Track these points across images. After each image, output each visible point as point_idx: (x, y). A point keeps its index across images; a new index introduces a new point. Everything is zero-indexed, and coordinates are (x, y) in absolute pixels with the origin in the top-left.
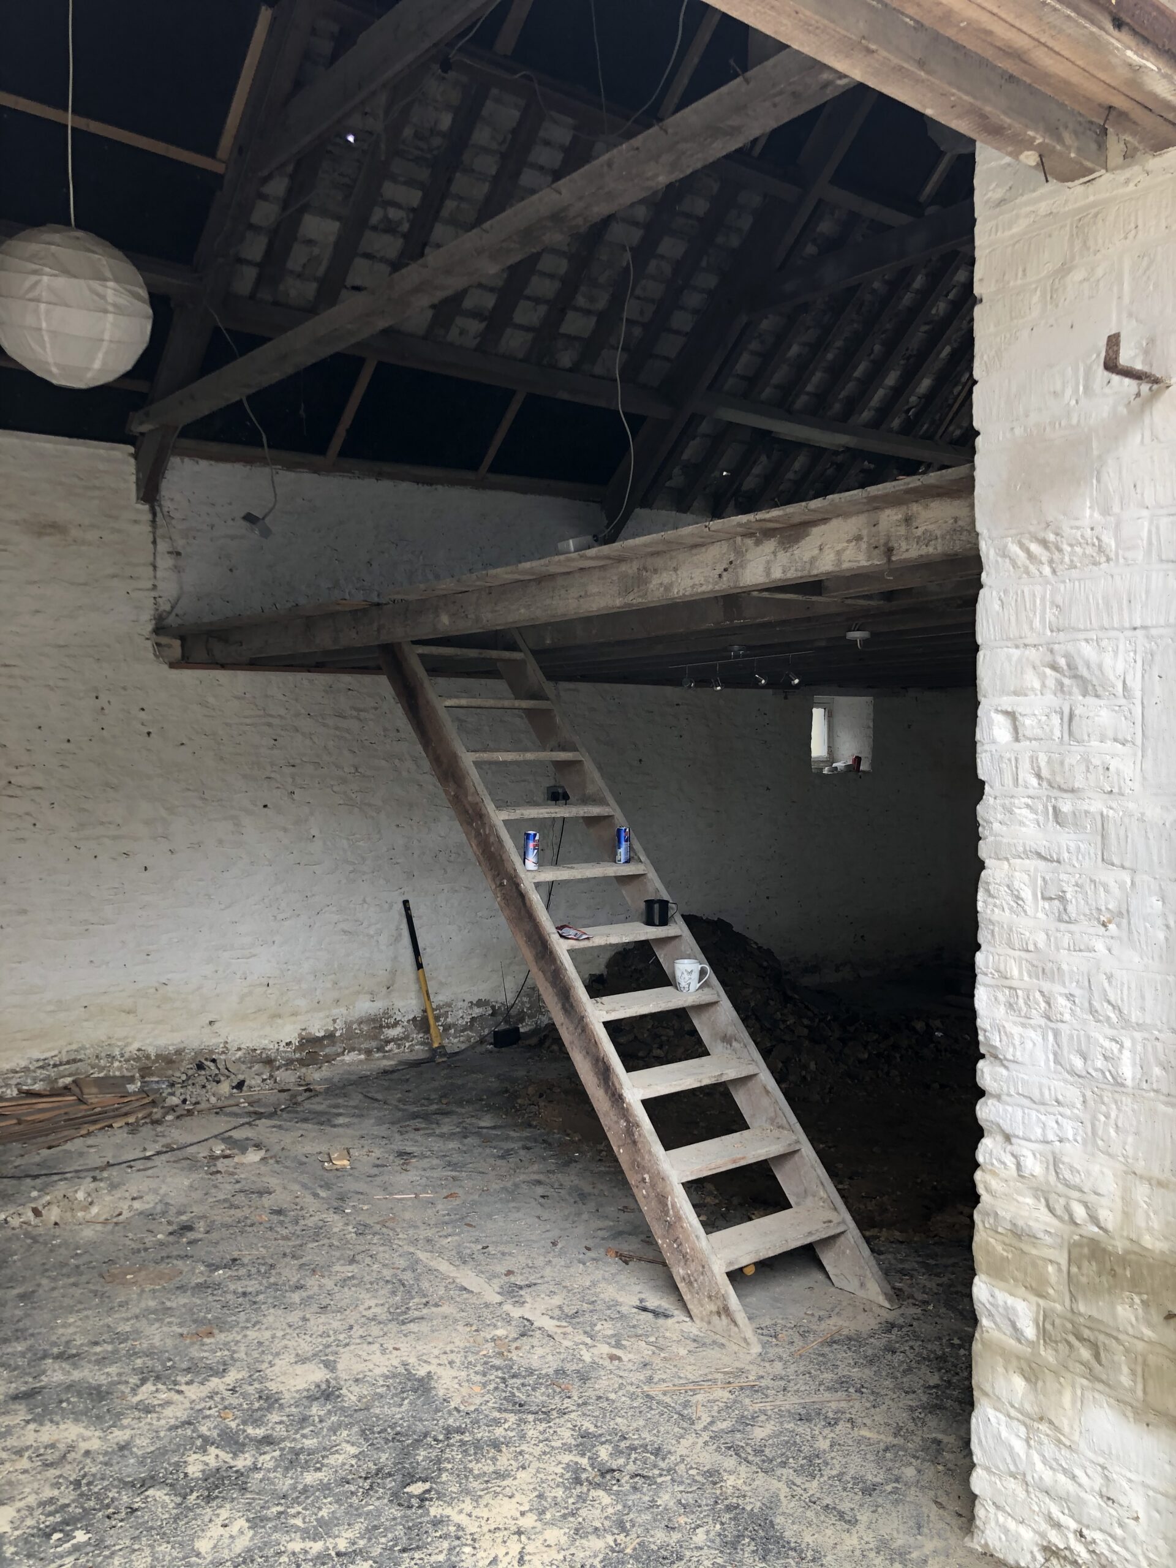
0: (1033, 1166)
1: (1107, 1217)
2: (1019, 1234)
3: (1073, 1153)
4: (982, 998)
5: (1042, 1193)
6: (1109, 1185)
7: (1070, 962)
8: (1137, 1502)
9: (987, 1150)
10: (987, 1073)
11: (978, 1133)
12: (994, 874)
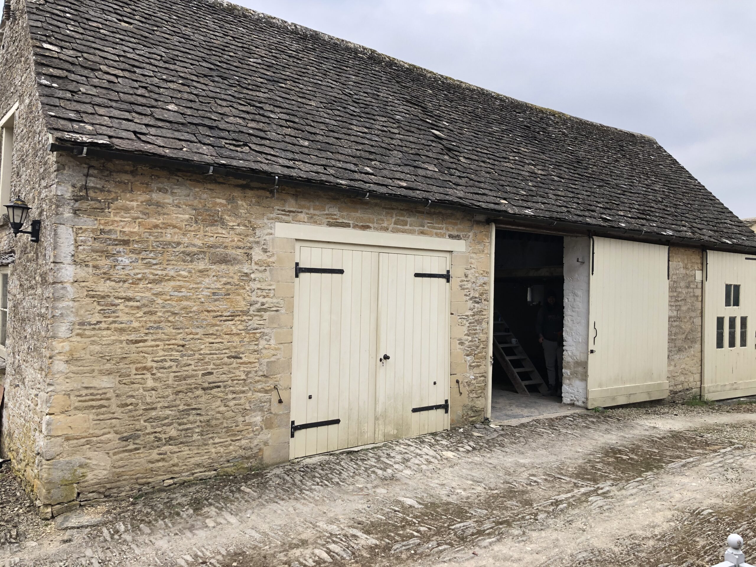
0: (570, 354)
1: (578, 358)
2: (568, 362)
3: (574, 351)
4: (564, 334)
5: (571, 357)
6: (578, 354)
7: (574, 328)
8: (581, 391)
9: (565, 353)
10: (564, 343)
11: (563, 351)
12: (565, 318)
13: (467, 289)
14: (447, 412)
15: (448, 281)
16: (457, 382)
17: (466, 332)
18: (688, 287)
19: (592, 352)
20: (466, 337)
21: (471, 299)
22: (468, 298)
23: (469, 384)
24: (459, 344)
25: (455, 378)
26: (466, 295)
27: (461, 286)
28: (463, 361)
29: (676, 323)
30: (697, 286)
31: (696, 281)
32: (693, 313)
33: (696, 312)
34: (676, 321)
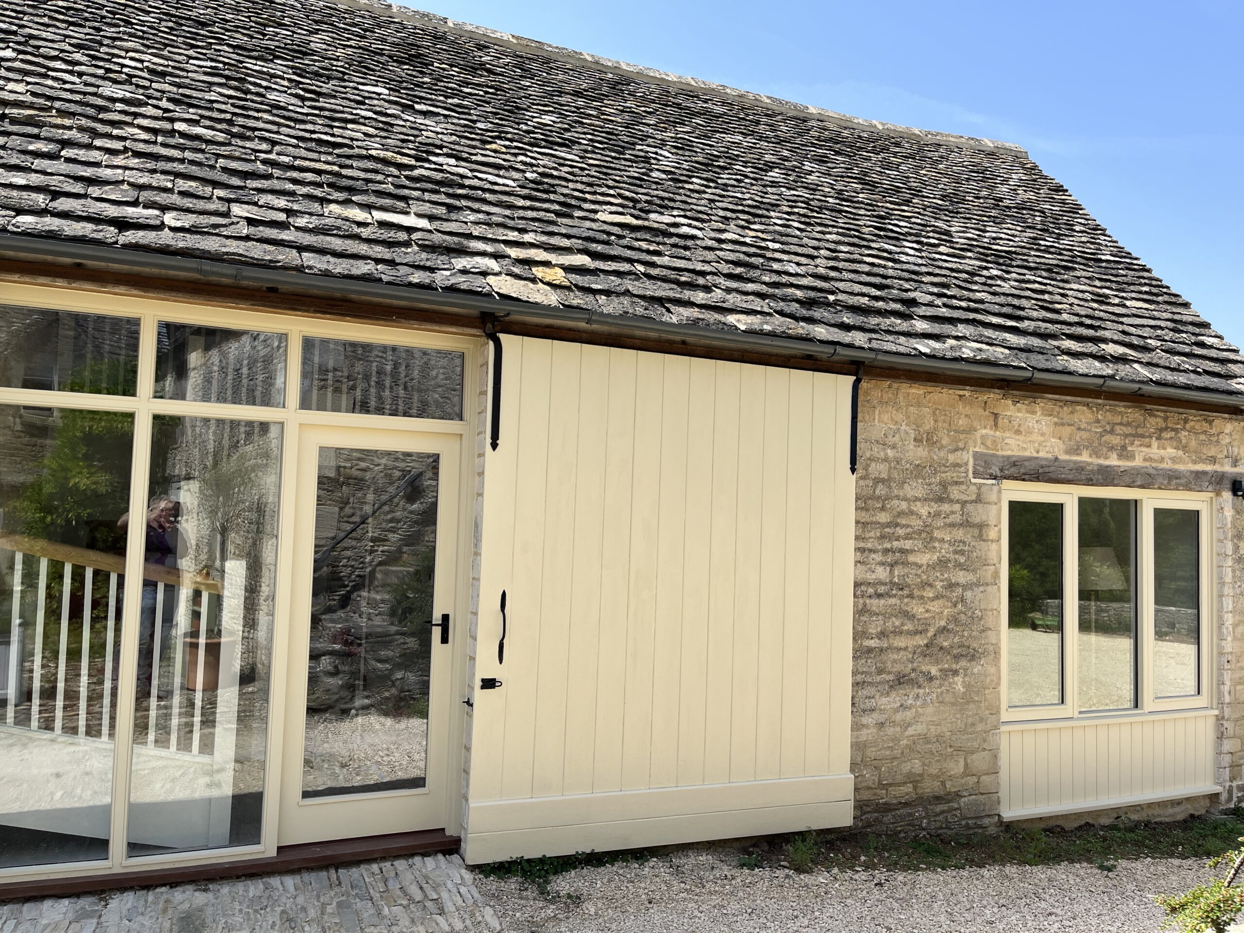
18: (941, 499)
19: (489, 684)
29: (893, 601)
30: (979, 495)
31: (973, 481)
32: (961, 573)
33: (974, 571)
34: (895, 596)
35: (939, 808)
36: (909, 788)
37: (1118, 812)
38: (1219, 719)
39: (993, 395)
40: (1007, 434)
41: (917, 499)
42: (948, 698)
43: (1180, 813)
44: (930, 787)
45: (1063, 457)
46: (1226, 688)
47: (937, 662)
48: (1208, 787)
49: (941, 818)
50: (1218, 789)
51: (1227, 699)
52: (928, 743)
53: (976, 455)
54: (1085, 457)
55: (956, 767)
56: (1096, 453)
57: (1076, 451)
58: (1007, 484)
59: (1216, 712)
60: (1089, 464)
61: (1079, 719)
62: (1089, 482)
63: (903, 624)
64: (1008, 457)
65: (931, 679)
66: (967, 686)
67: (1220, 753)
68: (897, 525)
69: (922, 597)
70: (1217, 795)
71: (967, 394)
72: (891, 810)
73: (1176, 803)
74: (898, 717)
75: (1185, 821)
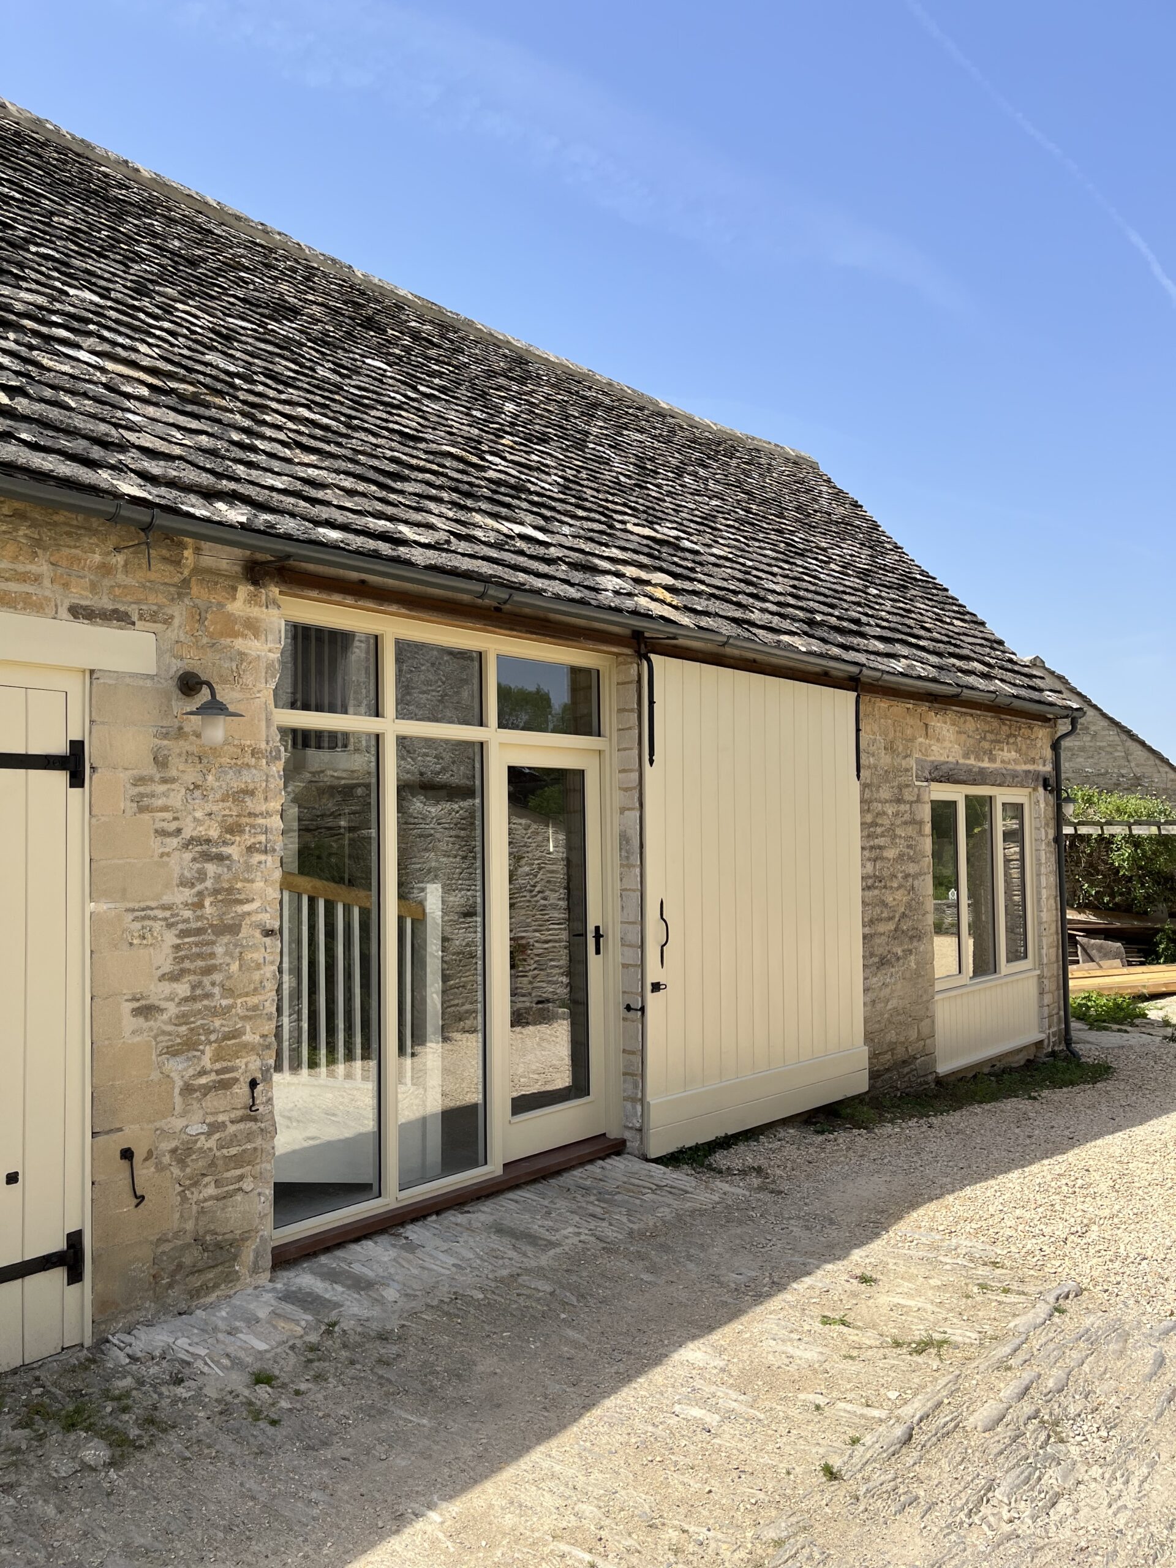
13: (165, 809)
14: (75, 1276)
15: (77, 780)
16: (127, 1154)
17: (167, 968)
18: (899, 801)
19: (656, 987)
20: (167, 988)
21: (186, 846)
22: (174, 842)
23: (182, 1154)
24: (137, 1012)
25: (115, 1143)
26: (162, 833)
27: (137, 799)
28: (155, 1076)
29: (876, 892)
30: (918, 796)
31: (917, 783)
32: (912, 865)
33: (918, 862)
34: (876, 888)
35: (906, 1070)
36: (888, 1056)
37: (991, 1062)
38: (1040, 977)
39: (924, 707)
40: (932, 742)
41: (886, 801)
42: (908, 975)
43: (1020, 1059)
44: (900, 1051)
45: (961, 761)
46: (1044, 951)
47: (901, 944)
48: (1035, 1036)
49: (906, 1079)
50: (1042, 1036)
51: (1045, 961)
52: (899, 1014)
53: (918, 761)
54: (972, 761)
55: (913, 1035)
56: (978, 758)
57: (966, 756)
58: (934, 786)
59: (1038, 972)
60: (974, 766)
61: (971, 985)
62: (974, 783)
63: (882, 912)
64: (933, 762)
65: (898, 959)
66: (917, 963)
67: (1041, 1007)
68: (877, 825)
69: (891, 887)
70: (1042, 1042)
71: (911, 706)
72: (880, 1076)
73: (1020, 1050)
74: (882, 994)
75: (1025, 1065)
